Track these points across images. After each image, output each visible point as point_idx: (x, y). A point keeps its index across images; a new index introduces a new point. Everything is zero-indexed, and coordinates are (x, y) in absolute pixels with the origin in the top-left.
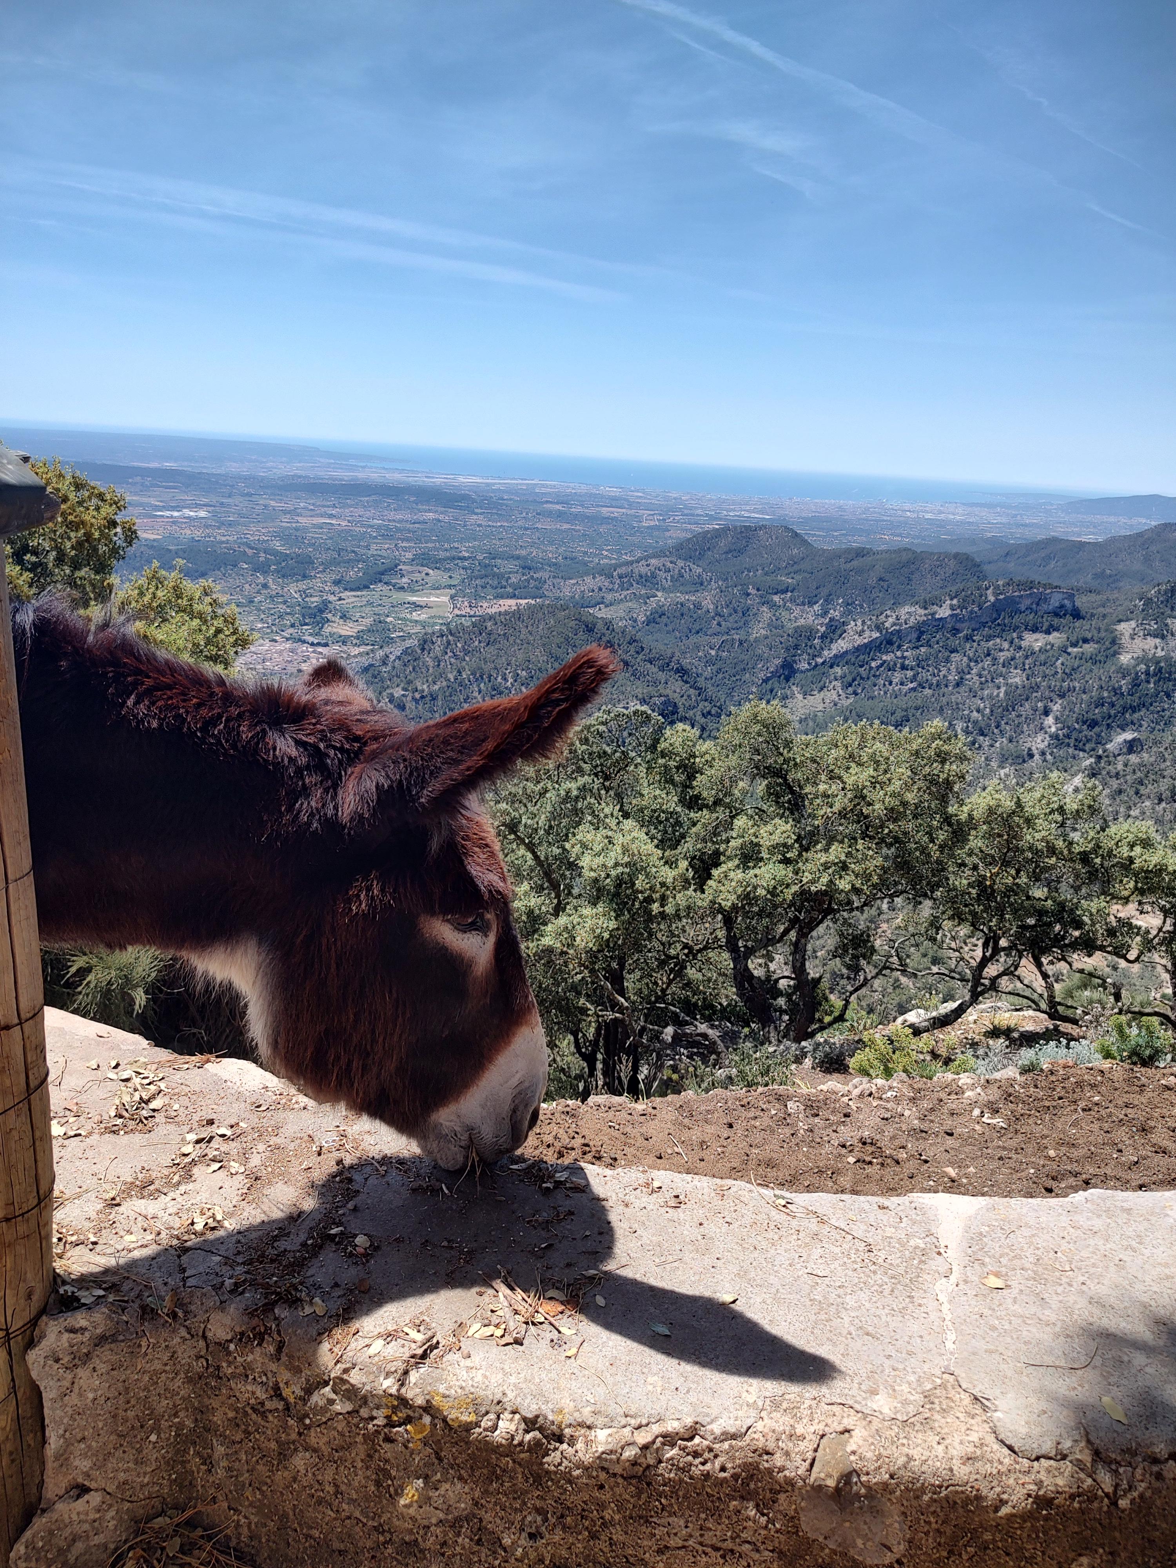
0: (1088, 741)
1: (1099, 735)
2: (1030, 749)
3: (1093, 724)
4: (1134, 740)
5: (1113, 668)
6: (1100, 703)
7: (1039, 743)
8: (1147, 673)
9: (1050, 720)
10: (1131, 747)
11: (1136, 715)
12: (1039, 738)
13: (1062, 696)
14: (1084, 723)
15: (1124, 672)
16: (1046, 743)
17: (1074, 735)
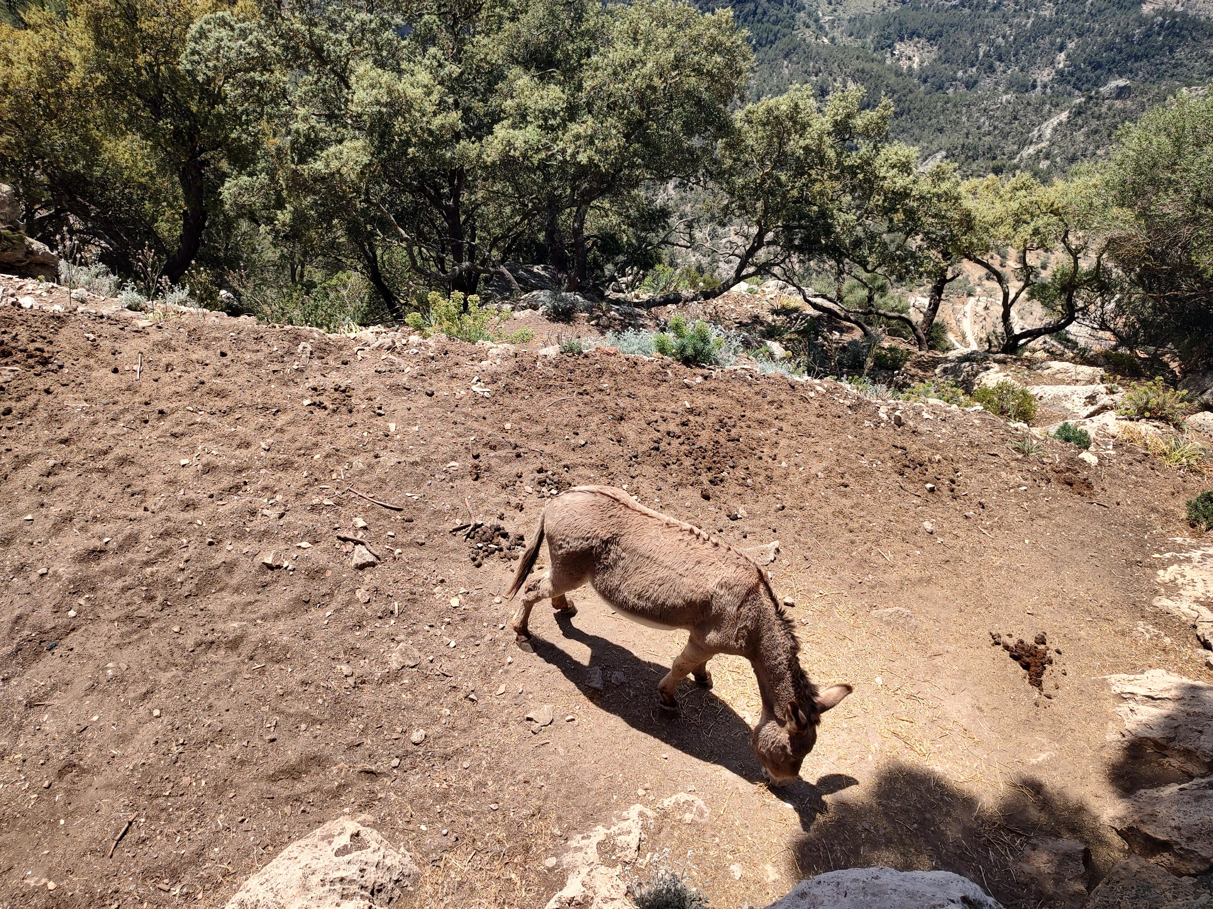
0: (1088, 81)
1: (1098, 78)
2: (1035, 81)
3: (1097, 66)
4: (1125, 87)
5: (1134, 16)
6: (1109, 48)
7: (1044, 75)
8: (1161, 25)
9: (1062, 56)
10: (1121, 93)
11: (1137, 65)
12: (1047, 71)
13: (1080, 35)
14: (1090, 64)
15: (1141, 21)
16: (1051, 77)
17: (1078, 74)
